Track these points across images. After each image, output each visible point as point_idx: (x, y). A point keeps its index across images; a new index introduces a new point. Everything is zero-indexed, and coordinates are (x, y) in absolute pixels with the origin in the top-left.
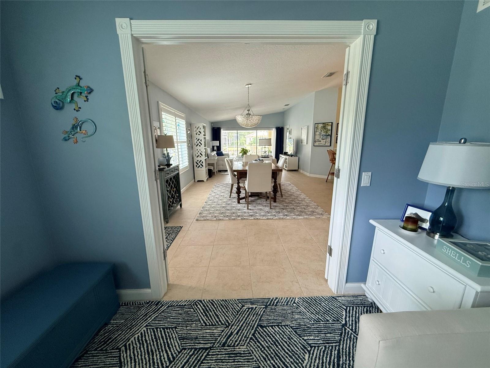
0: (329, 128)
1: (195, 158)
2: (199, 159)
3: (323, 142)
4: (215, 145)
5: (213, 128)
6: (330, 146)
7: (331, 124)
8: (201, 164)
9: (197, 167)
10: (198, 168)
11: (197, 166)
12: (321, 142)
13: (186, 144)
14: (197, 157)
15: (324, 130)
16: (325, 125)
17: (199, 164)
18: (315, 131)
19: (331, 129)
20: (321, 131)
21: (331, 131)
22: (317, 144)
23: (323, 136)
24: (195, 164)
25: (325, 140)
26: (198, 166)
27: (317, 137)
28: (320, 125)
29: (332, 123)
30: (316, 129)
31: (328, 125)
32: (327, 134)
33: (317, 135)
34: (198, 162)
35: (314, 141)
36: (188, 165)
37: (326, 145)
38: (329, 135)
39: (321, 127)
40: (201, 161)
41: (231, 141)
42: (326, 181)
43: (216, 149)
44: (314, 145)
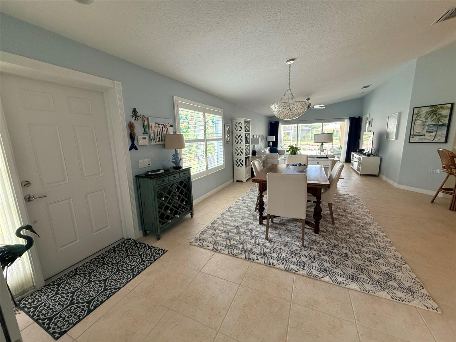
0: (446, 112)
1: (235, 155)
2: (239, 157)
3: (429, 137)
4: (271, 141)
5: (270, 122)
6: (446, 142)
7: (450, 106)
8: (241, 163)
9: (237, 166)
10: (237, 167)
11: (236, 165)
12: (426, 137)
13: (222, 141)
14: (238, 155)
15: (432, 118)
16: (435, 108)
17: (239, 163)
18: (414, 119)
19: (448, 114)
20: (427, 119)
21: (448, 118)
22: (416, 139)
23: (431, 127)
24: (235, 163)
25: (434, 134)
26: (238, 165)
27: (417, 129)
28: (424, 111)
29: (452, 104)
30: (415, 116)
31: (442, 108)
32: (440, 123)
33: (417, 125)
34: (238, 161)
35: (411, 135)
36: (222, 164)
37: (436, 140)
38: (443, 125)
39: (427, 112)
40: (241, 159)
41: (301, 135)
42: (432, 202)
44: (410, 142)
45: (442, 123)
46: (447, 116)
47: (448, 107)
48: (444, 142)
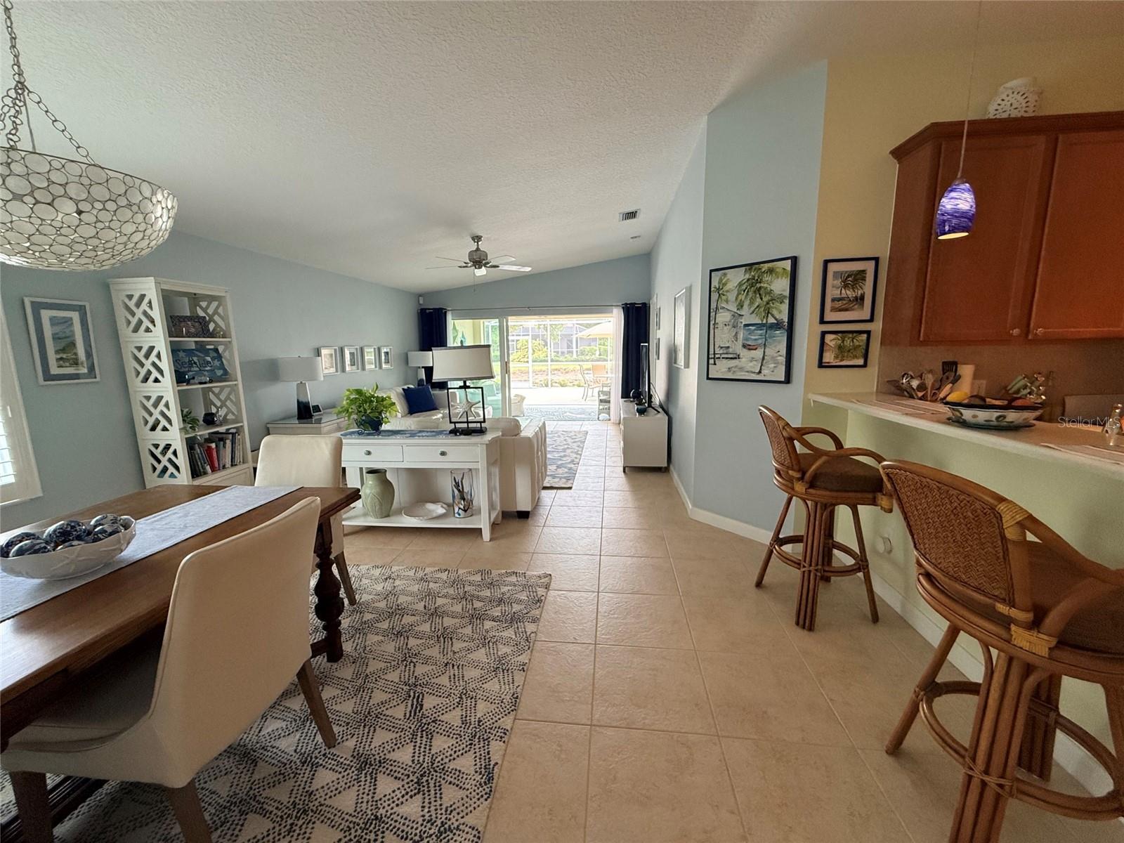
0: (780, 286)
1: (144, 433)
2: (161, 437)
3: (748, 362)
4: (421, 366)
5: (422, 310)
6: (788, 380)
7: (787, 265)
8: (170, 460)
9: (158, 472)
10: (159, 476)
11: (154, 469)
12: (743, 362)
14: (153, 429)
15: (752, 303)
16: (756, 271)
17: (164, 462)
18: (713, 305)
19: (787, 293)
20: (741, 306)
21: (787, 301)
22: (720, 369)
23: (751, 333)
24: (148, 461)
25: (758, 353)
26: (159, 468)
27: (723, 337)
28: (736, 278)
29: (795, 260)
30: (715, 296)
31: (771, 271)
32: (771, 320)
33: (720, 326)
34: (157, 452)
35: (710, 358)
37: (767, 374)
38: (778, 325)
39: (740, 284)
40: (168, 447)
42: (759, 584)
43: (424, 378)
44: (710, 376)
45: (776, 319)
46: (785, 297)
47: (784, 269)
48: (783, 380)
